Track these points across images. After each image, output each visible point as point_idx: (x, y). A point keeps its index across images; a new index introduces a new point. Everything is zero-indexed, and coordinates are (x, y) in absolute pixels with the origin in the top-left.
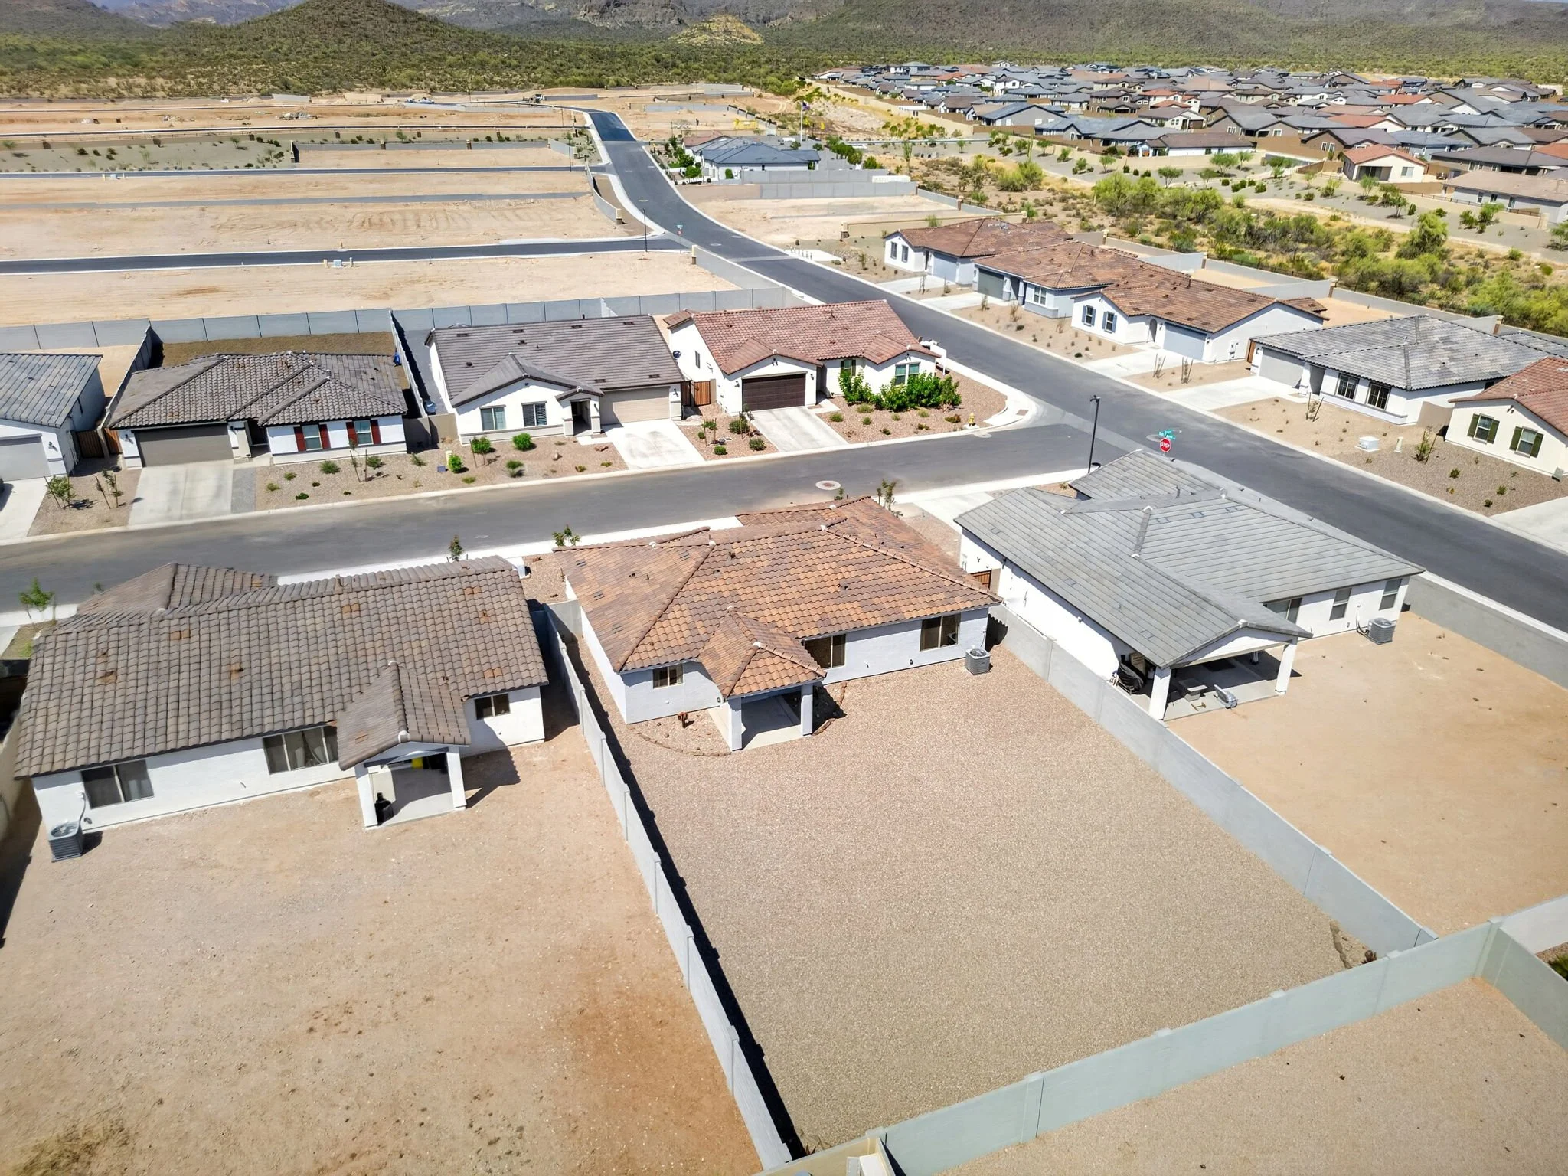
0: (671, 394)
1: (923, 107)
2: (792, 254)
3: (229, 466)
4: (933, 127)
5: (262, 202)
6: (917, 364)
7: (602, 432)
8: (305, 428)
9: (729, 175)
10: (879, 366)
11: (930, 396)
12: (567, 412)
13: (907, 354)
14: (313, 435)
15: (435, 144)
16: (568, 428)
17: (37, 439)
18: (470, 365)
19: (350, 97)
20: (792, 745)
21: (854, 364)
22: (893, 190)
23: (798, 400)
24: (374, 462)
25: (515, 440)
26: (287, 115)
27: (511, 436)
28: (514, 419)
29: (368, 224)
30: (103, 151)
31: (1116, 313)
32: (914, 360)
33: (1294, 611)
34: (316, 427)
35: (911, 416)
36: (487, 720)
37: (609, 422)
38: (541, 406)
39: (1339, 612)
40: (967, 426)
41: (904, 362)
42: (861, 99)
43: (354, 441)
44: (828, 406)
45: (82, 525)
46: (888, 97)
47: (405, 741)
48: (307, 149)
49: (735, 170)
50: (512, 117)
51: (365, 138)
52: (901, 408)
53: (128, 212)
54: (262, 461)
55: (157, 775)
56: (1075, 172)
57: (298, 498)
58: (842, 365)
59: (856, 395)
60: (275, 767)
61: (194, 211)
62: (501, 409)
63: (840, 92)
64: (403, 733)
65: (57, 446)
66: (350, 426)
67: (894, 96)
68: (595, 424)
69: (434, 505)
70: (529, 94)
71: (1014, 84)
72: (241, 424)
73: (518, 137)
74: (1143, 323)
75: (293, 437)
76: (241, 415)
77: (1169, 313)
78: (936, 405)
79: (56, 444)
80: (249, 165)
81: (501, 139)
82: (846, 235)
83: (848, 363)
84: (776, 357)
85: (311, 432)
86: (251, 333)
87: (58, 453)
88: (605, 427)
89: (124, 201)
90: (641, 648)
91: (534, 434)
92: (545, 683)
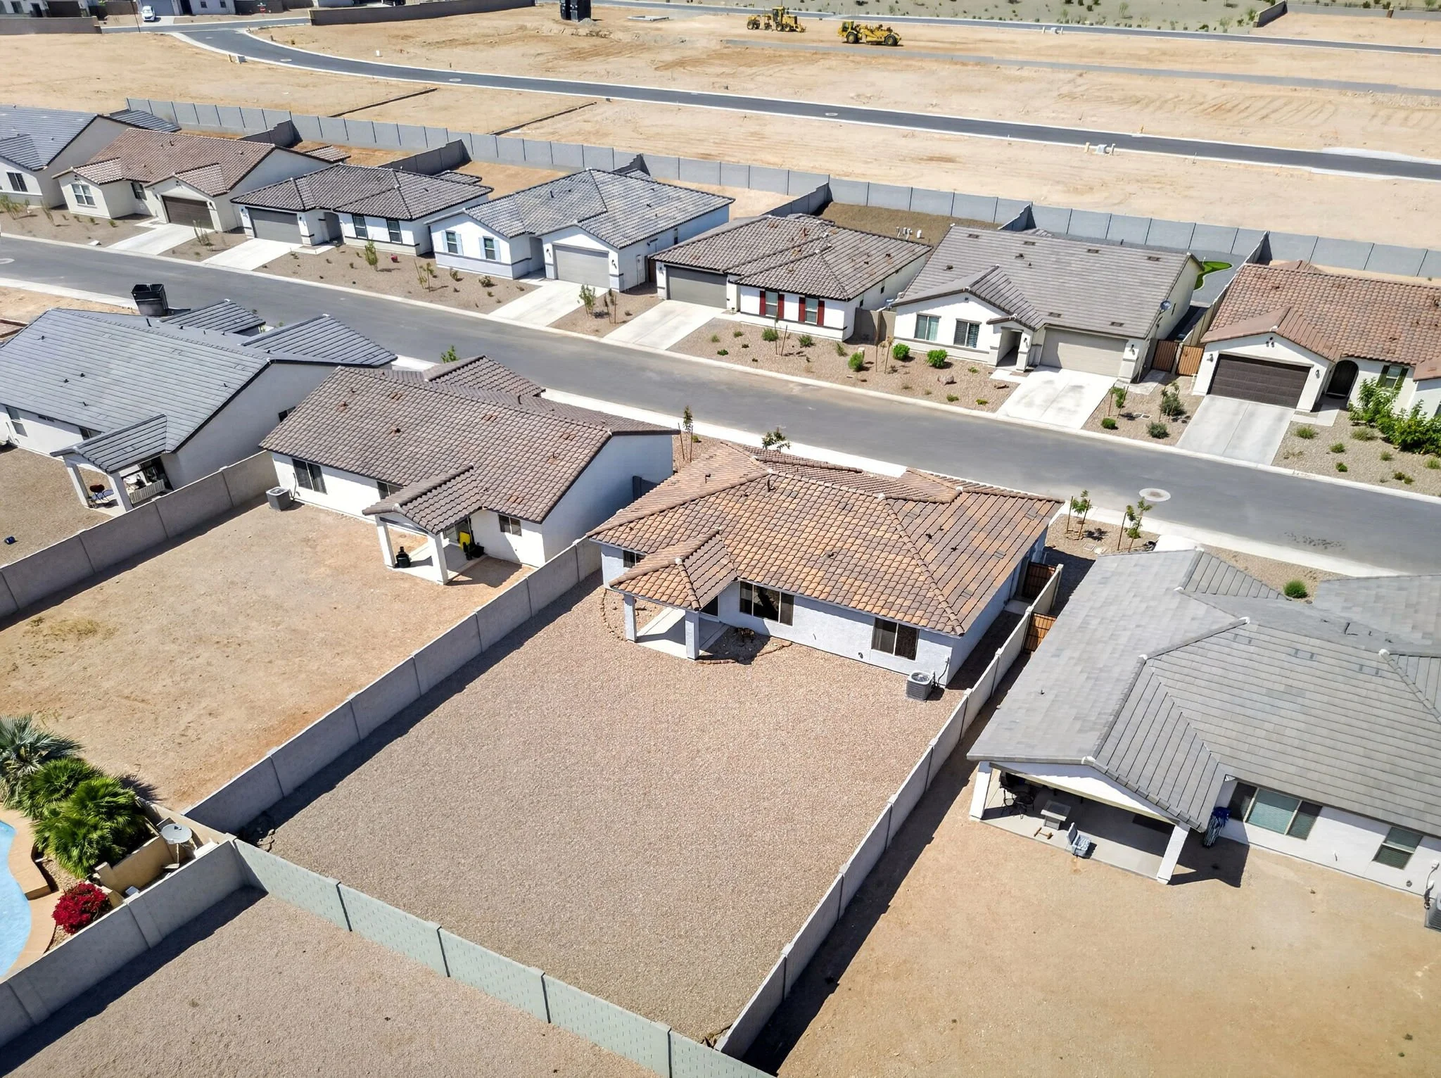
0: (1127, 349)
7: (1026, 371)
8: (768, 293)
10: (1428, 383)
12: (998, 339)
14: (772, 302)
16: (993, 358)
17: (605, 255)
18: (950, 268)
20: (672, 658)
21: (1402, 372)
23: (1289, 399)
24: (807, 342)
25: (930, 354)
27: (933, 348)
28: (945, 334)
33: (1305, 818)
34: (775, 295)
36: (506, 534)
37: (1043, 361)
38: (975, 327)
39: (1390, 857)
43: (803, 318)
45: (588, 332)
47: (395, 511)
52: (1411, 446)
54: (737, 317)
55: (329, 481)
57: (719, 353)
58: (1385, 370)
62: (936, 319)
64: (397, 506)
65: (617, 265)
66: (802, 301)
68: (1022, 360)
72: (735, 278)
75: (757, 300)
76: (736, 270)
79: (616, 262)
80: (1204, 27)
83: (1394, 371)
84: (1273, 335)
85: (771, 299)
86: (901, 204)
87: (617, 272)
88: (1032, 366)
89: (1013, 57)
90: (621, 529)
91: (954, 354)
92: (539, 522)
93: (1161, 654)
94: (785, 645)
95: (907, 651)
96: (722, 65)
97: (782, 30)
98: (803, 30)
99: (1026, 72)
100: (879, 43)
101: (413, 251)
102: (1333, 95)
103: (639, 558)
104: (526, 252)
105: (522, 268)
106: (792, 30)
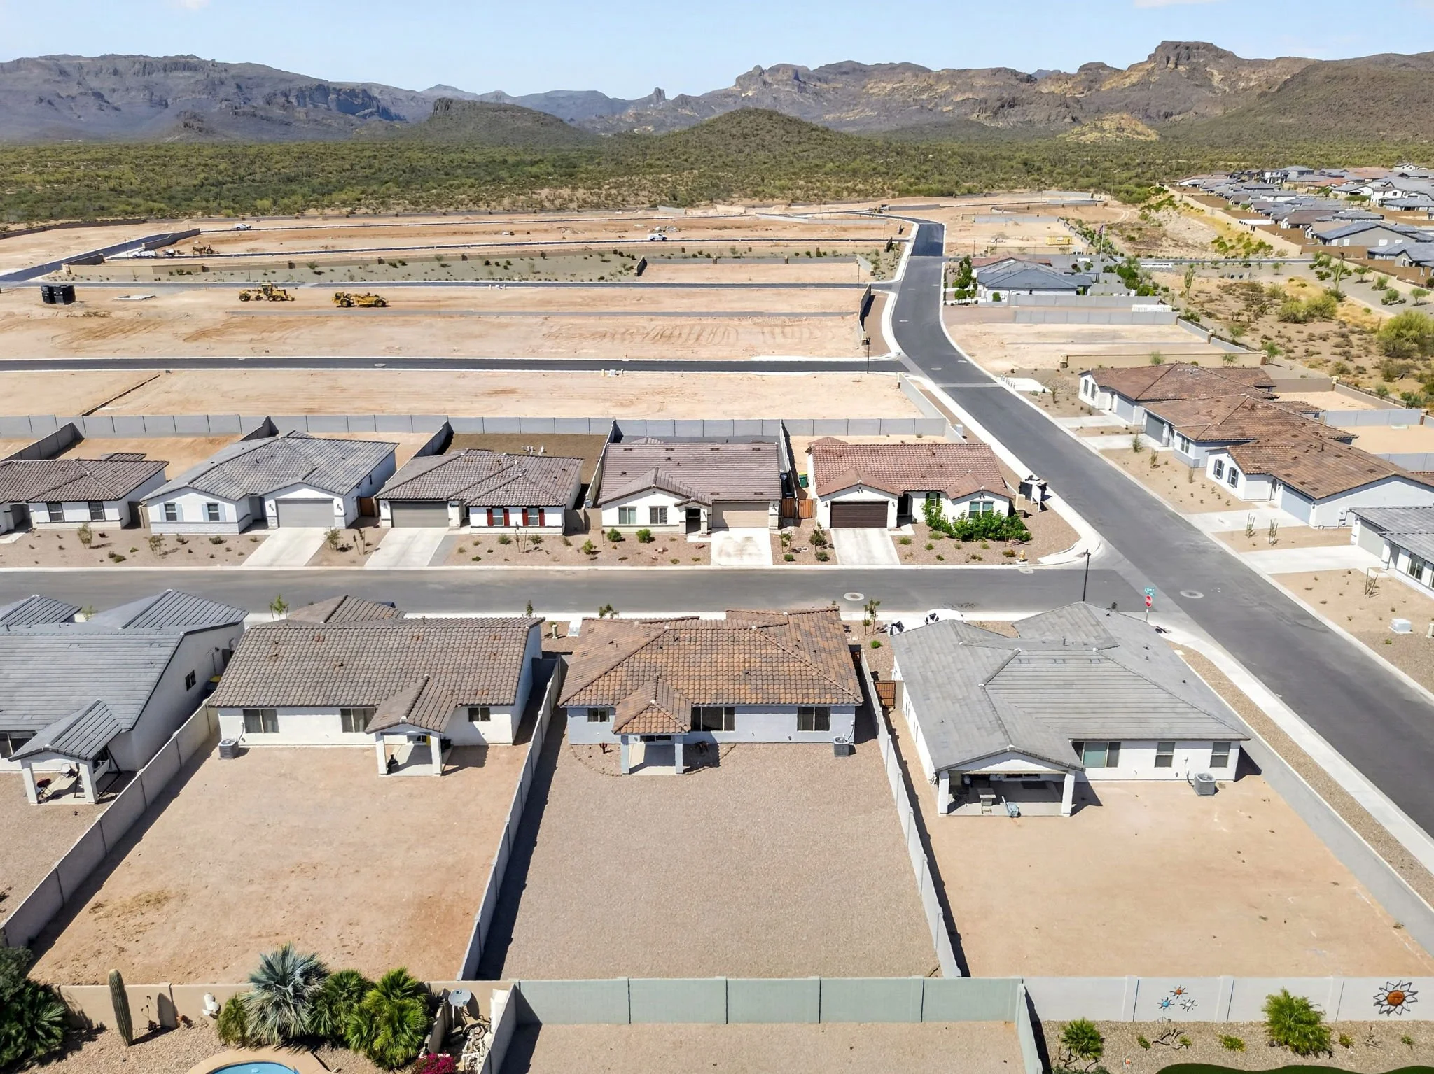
0: (771, 508)
1: (1268, 222)
2: (1000, 382)
3: (443, 531)
4: (1261, 245)
5: (589, 315)
6: (991, 503)
7: (709, 533)
8: (494, 510)
9: (997, 298)
10: (956, 501)
11: (996, 530)
12: (683, 516)
13: (982, 493)
14: (498, 515)
15: (760, 259)
16: (683, 528)
18: (624, 473)
19: (721, 209)
20: (665, 779)
21: (938, 496)
22: (1154, 319)
23: (882, 523)
24: (537, 540)
25: (639, 534)
26: (657, 229)
27: (637, 530)
28: (642, 518)
30: (502, 262)
31: (1238, 470)
32: (988, 498)
33: (1114, 753)
34: (501, 511)
35: (974, 546)
36: (475, 723)
37: (717, 525)
38: (663, 510)
39: (1163, 761)
40: (1017, 561)
41: (978, 499)
42: (1207, 209)
43: (526, 522)
44: (907, 530)
45: (339, 564)
46: (1239, 208)
47: (404, 723)
48: (653, 263)
49: (1003, 294)
50: (845, 230)
51: (705, 253)
52: (967, 538)
53: (492, 319)
54: (466, 530)
55: (282, 720)
56: (1385, 303)
57: (474, 560)
58: (928, 497)
59: (936, 524)
60: (346, 729)
61: (540, 320)
62: (633, 509)
63: (1191, 202)
64: (404, 718)
66: (524, 511)
67: (1246, 207)
68: (704, 526)
69: (559, 576)
70: (877, 204)
71: (1395, 194)
72: (457, 503)
73: (834, 252)
74: (1265, 482)
75: (485, 516)
76: (457, 497)
77: (1288, 475)
78: (1002, 539)
79: (342, 506)
80: (602, 278)
81: (819, 255)
82: (1065, 365)
83: (933, 496)
84: (861, 486)
86: (514, 430)
87: (342, 513)
88: (711, 530)
89: (492, 310)
90: (583, 692)
91: (655, 530)
92: (512, 705)
93: (988, 681)
94: (733, 746)
95: (823, 725)
96: (245, 333)
97: (274, 300)
98: (293, 299)
99: (503, 319)
100: (370, 306)
101: (118, 525)
102: (726, 321)
103: (612, 710)
104: (246, 508)
105: (246, 523)
106: (283, 299)
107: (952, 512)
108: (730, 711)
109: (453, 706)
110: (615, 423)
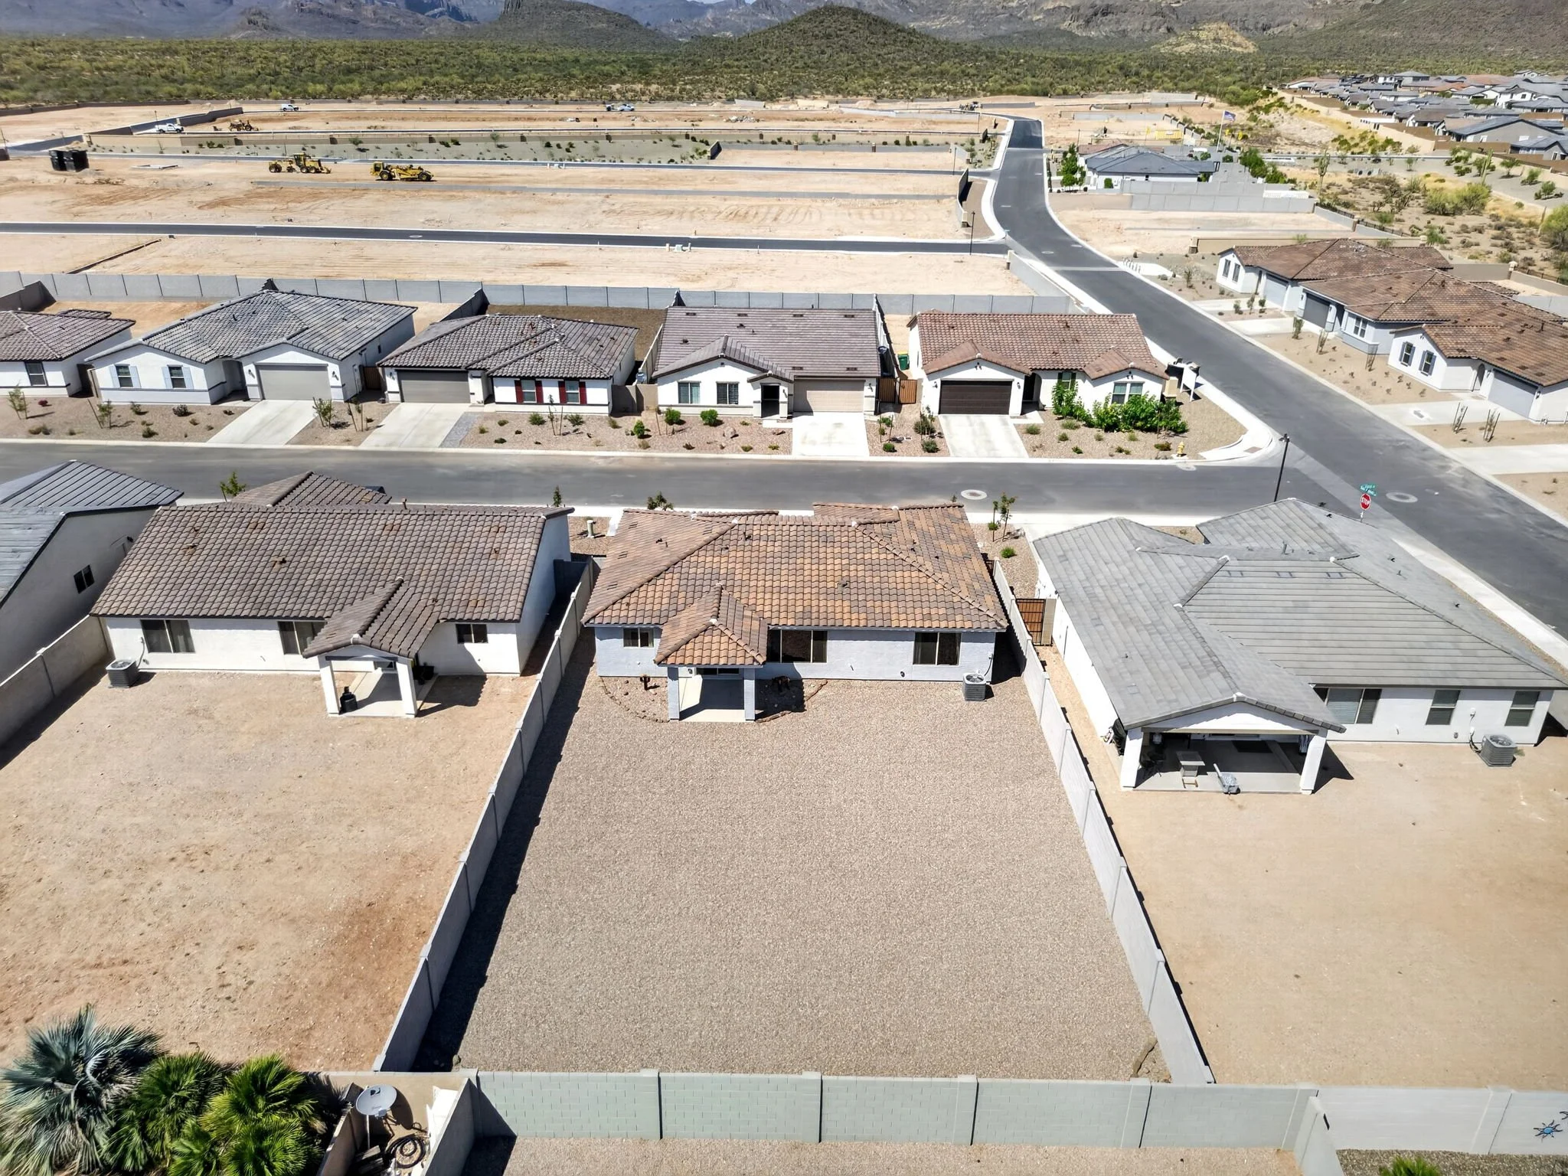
0: (866, 388)
1: (1392, 120)
2: (1122, 266)
3: (461, 408)
4: (1388, 142)
5: (656, 193)
6: (1141, 384)
7: (789, 417)
8: (524, 383)
9: (1109, 184)
10: (1097, 381)
11: (1145, 419)
12: (758, 394)
13: (1130, 371)
14: (529, 389)
15: (845, 146)
16: (757, 410)
17: (323, 368)
18: (686, 342)
19: (802, 103)
20: (730, 726)
21: (1074, 377)
22: (1286, 206)
23: (1002, 408)
24: (576, 420)
25: (704, 415)
26: (734, 118)
27: (699, 411)
28: (707, 396)
29: (735, 215)
30: (564, 144)
31: (1436, 353)
32: (1137, 379)
33: (1370, 703)
34: (533, 383)
35: (1118, 438)
36: (467, 645)
37: (799, 408)
38: (734, 386)
39: (1439, 717)
40: (1174, 456)
41: (1125, 380)
42: (1323, 109)
43: (564, 399)
44: (1034, 418)
45: (333, 443)
46: (1357, 108)
47: (356, 643)
48: (728, 148)
49: (1115, 179)
50: (935, 123)
51: (785, 140)
52: (1111, 428)
53: (548, 196)
54: (490, 408)
55: (197, 635)
56: (1538, 197)
57: (496, 441)
58: (1060, 377)
59: (1067, 410)
60: (289, 649)
61: (599, 198)
62: (696, 384)
63: (1304, 103)
64: (356, 636)
65: (339, 376)
67: (1365, 107)
68: (783, 409)
69: (601, 463)
70: (969, 101)
71: (1524, 96)
72: (479, 373)
73: (925, 141)
74: (1470, 368)
75: (513, 389)
76: (479, 365)
77: (1502, 359)
78: (1153, 429)
79: (338, 374)
80: (672, 161)
81: (908, 143)
82: (1195, 250)
83: (1067, 376)
84: (979, 361)
85: (528, 387)
86: (560, 299)
87: (339, 383)
88: (793, 413)
89: (549, 186)
90: (617, 606)
91: (723, 412)
92: (517, 621)
93: (1186, 601)
94: (824, 683)
95: (950, 657)
96: (269, 203)
97: (308, 172)
98: (329, 172)
99: (560, 196)
100: (412, 180)
101: (64, 392)
102: (808, 202)
103: (657, 631)
104: (220, 375)
105: (218, 392)
106: (317, 171)
107: (1091, 396)
108: (821, 636)
109: (433, 620)
110: (678, 295)
